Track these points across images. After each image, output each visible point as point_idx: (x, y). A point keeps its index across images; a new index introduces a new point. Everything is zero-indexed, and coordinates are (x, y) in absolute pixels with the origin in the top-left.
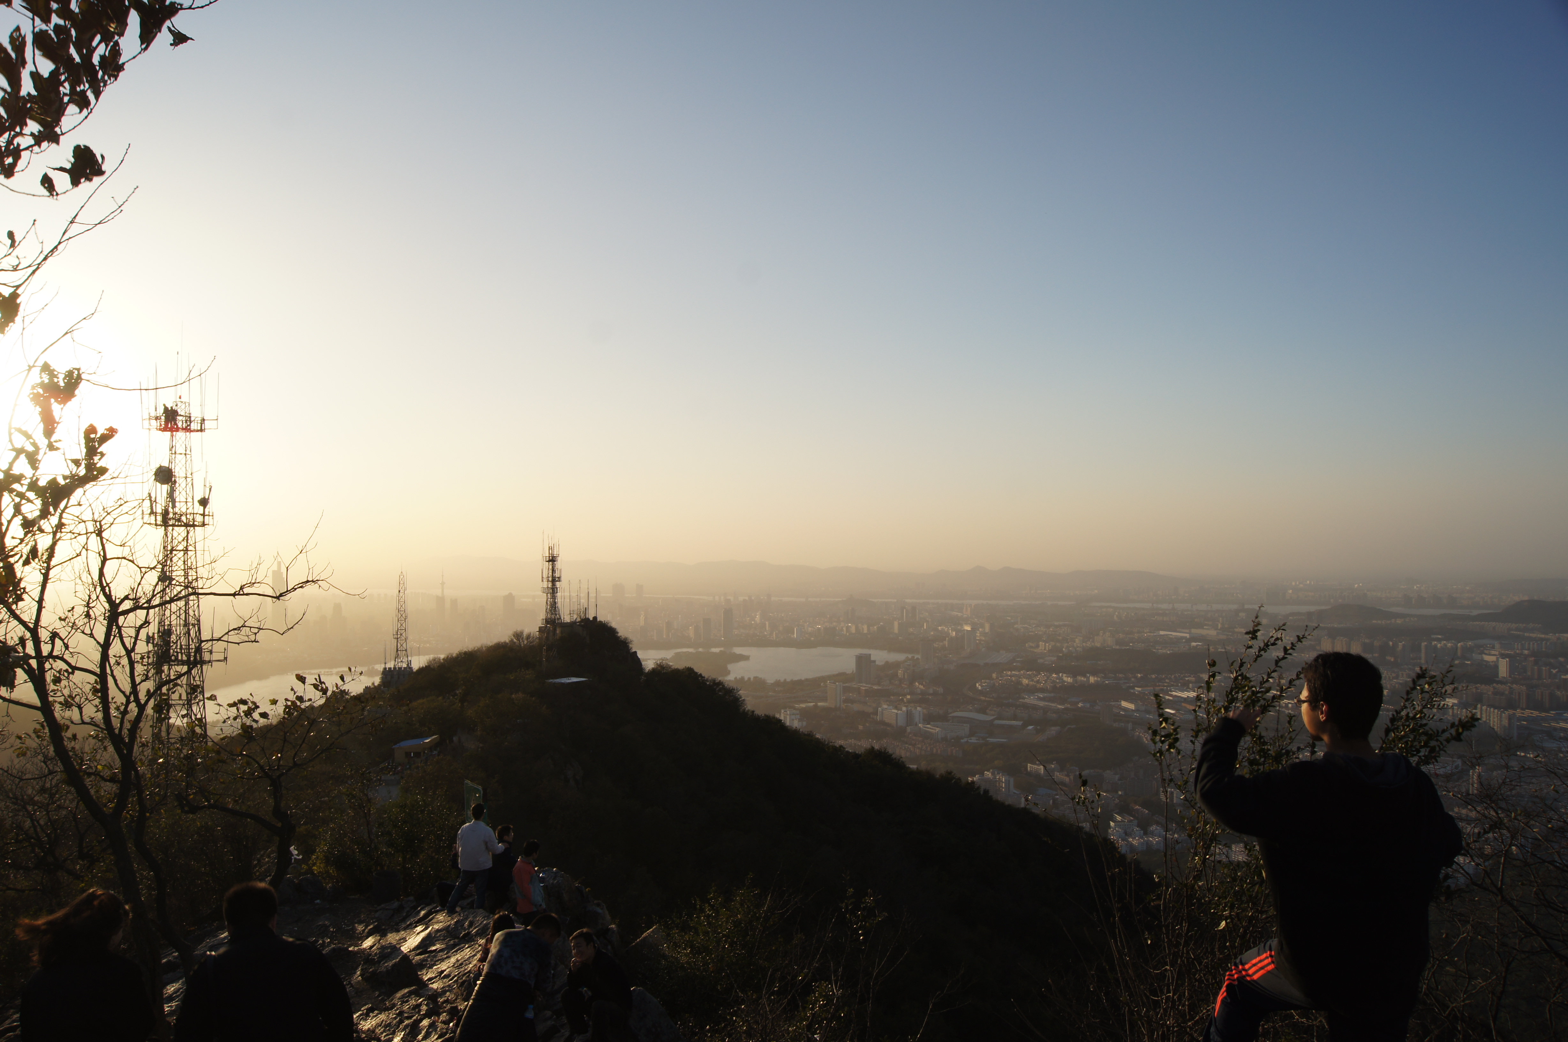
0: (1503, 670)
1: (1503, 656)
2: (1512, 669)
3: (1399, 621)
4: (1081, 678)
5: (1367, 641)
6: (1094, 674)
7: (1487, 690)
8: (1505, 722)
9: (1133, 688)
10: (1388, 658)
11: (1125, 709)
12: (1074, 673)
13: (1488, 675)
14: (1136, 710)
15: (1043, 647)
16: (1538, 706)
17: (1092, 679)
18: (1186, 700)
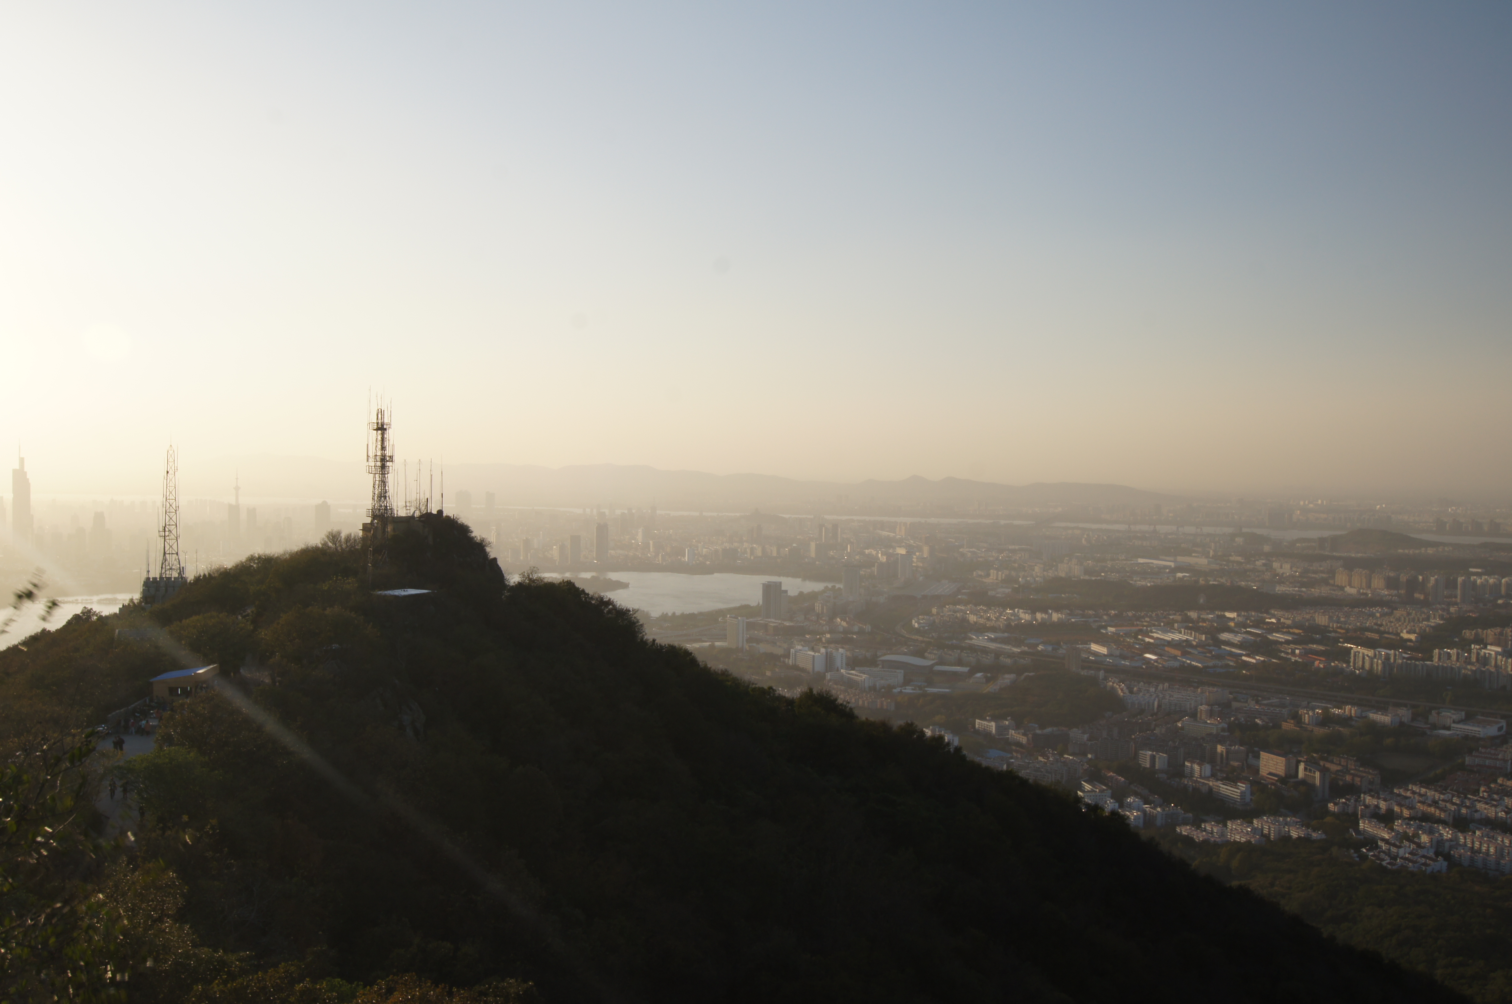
3: (1430, 551)
4: (1039, 616)
5: (1392, 574)
6: (1057, 609)
9: (1105, 627)
10: (1417, 595)
11: (1095, 654)
12: (1033, 609)
14: (1110, 655)
15: (994, 576)
17: (1055, 617)
18: (1170, 644)
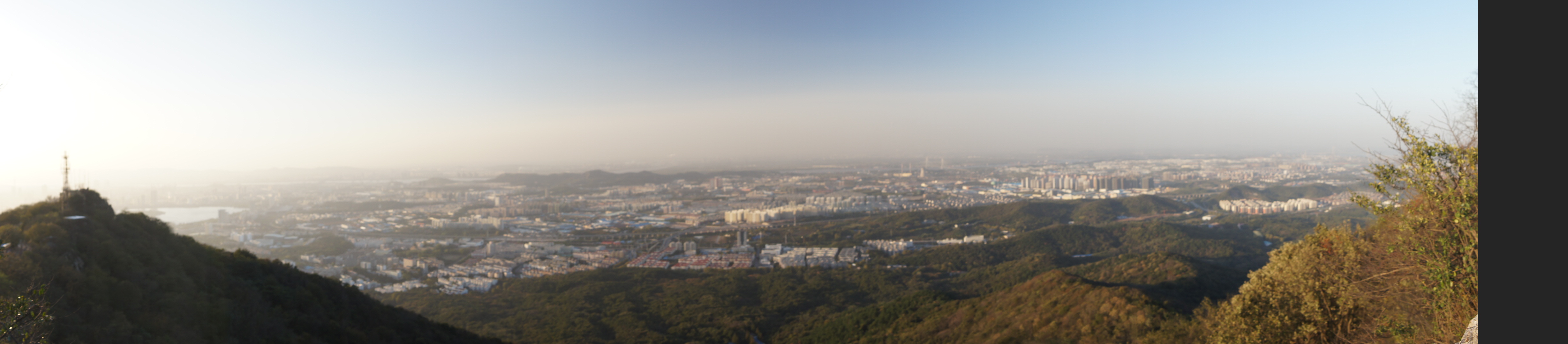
0: (497, 202)
1: (497, 196)
2: (500, 201)
4: (323, 216)
5: (444, 193)
6: (329, 213)
7: (491, 210)
8: (499, 223)
9: (346, 218)
10: (452, 199)
11: (344, 229)
12: (320, 213)
13: (491, 205)
14: (349, 228)
15: (305, 203)
16: (510, 216)
17: (328, 216)
18: (370, 223)
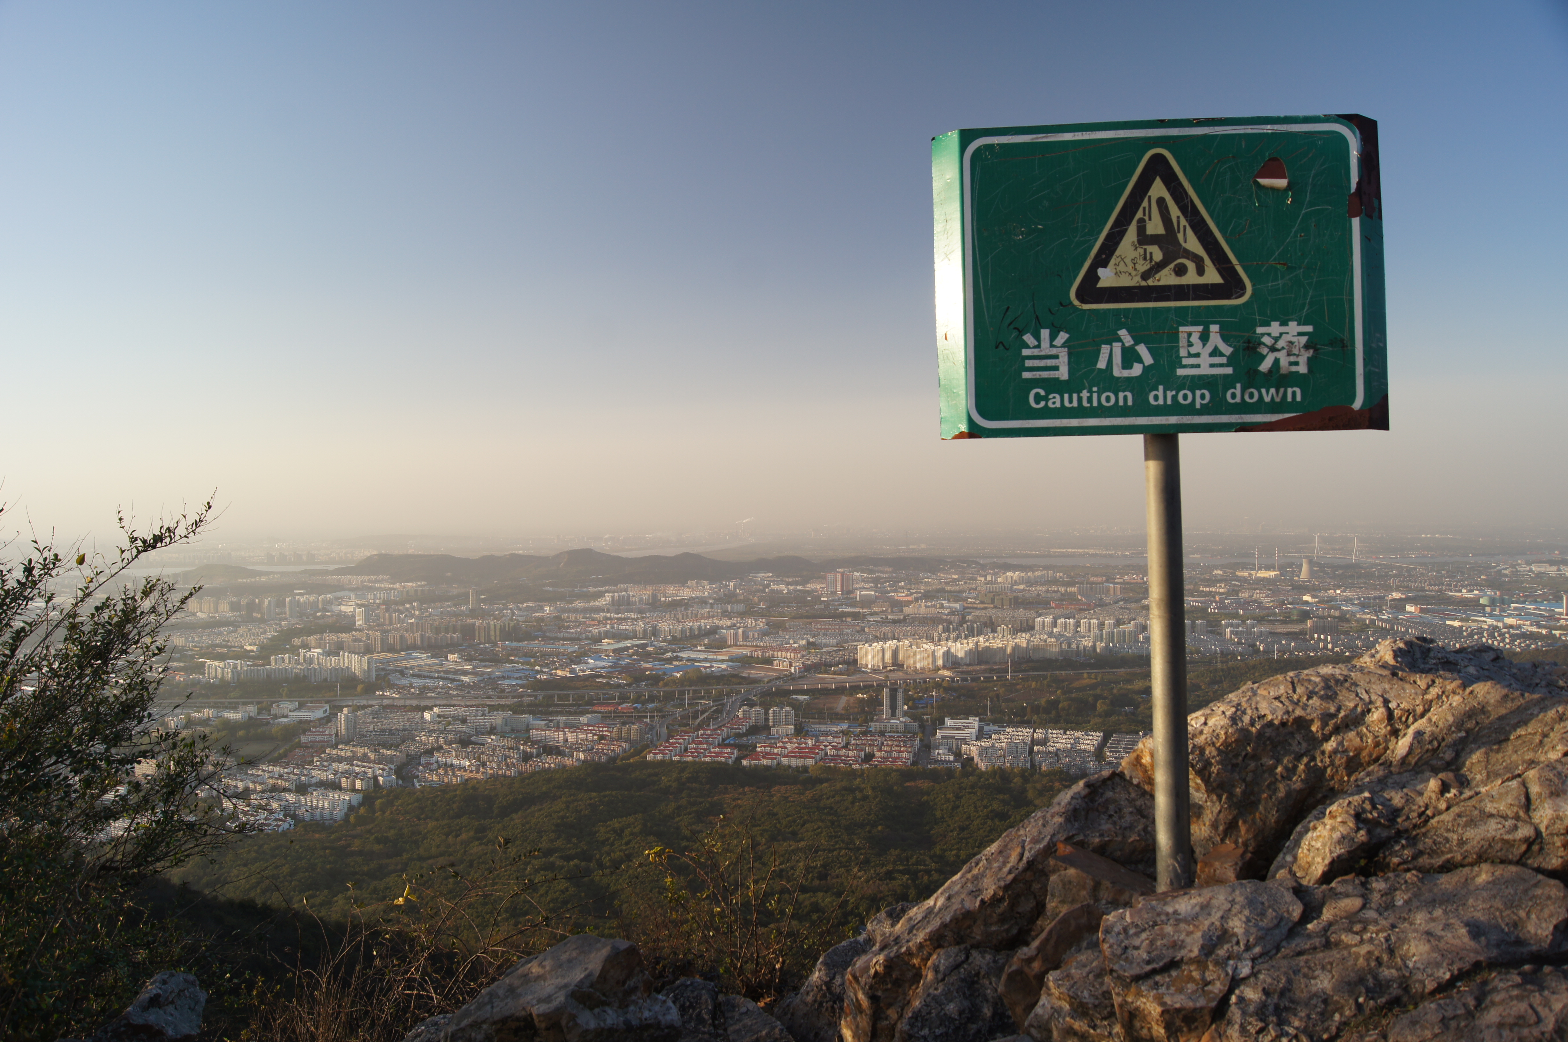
0: (360, 620)
1: (360, 606)
2: (367, 618)
3: (264, 579)
5: (234, 599)
7: (346, 637)
8: (365, 666)
10: (255, 615)
13: (346, 625)
16: (391, 649)
